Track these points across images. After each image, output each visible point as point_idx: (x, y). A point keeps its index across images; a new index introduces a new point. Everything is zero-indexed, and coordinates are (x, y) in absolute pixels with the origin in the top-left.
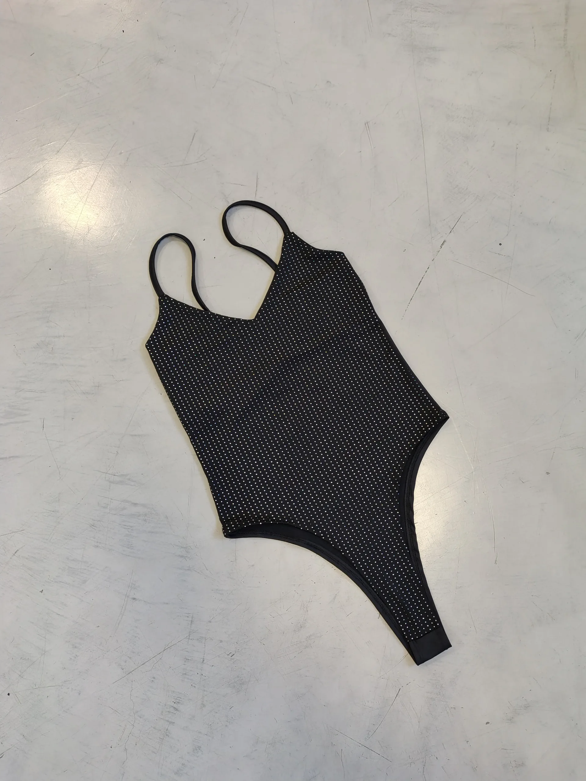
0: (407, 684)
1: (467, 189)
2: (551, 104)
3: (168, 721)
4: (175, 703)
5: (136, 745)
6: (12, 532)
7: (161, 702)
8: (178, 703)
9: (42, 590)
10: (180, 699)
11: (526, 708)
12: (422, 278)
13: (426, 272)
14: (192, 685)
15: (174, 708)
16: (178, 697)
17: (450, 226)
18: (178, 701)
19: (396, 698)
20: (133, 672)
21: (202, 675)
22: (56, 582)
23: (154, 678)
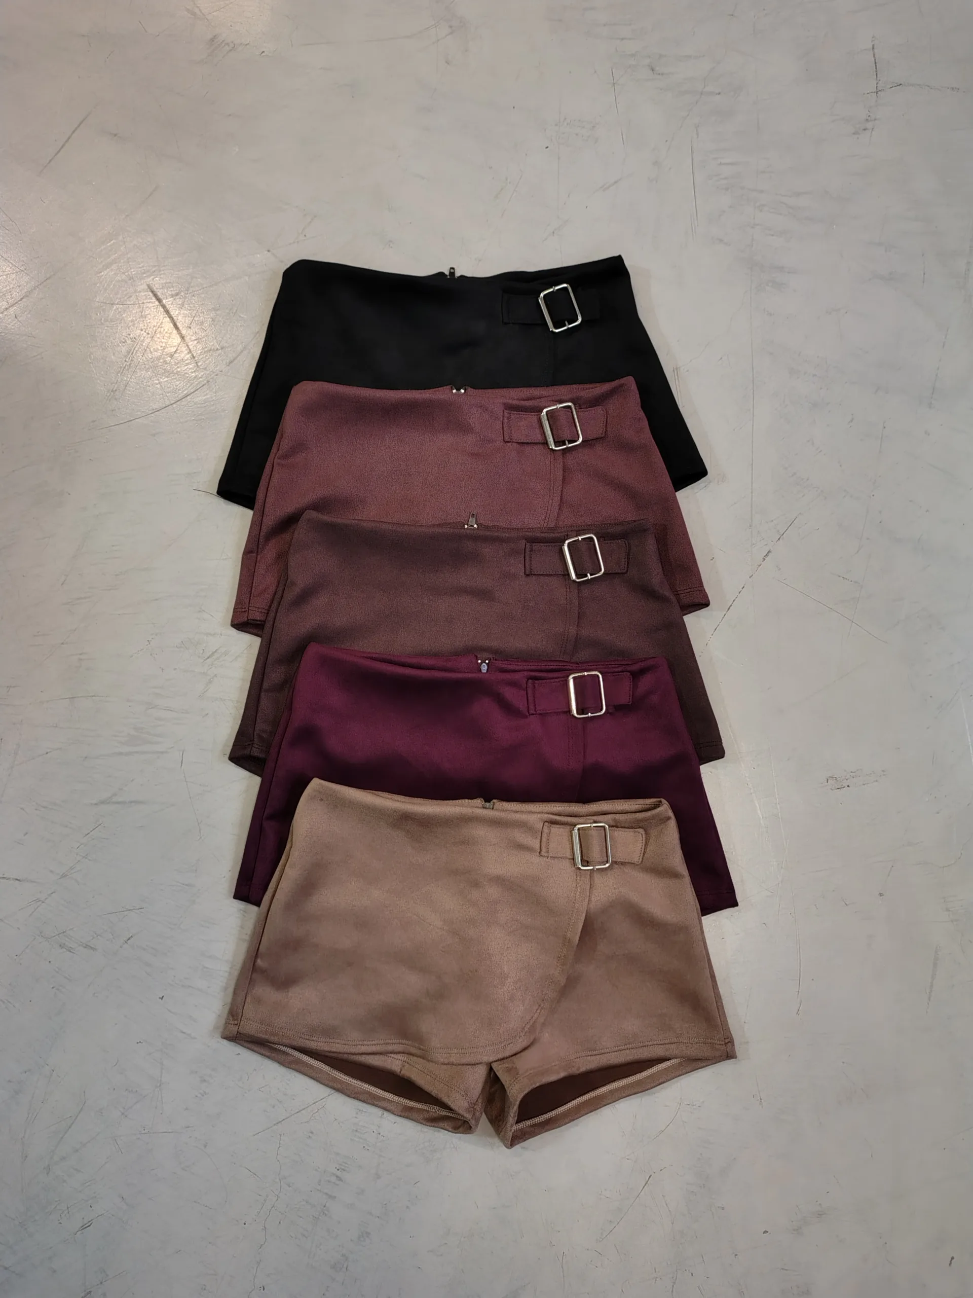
0: (661, 1170)
1: (808, 480)
2: (938, 369)
3: (326, 1194)
4: (338, 1170)
5: (280, 1223)
6: (125, 910)
7: (319, 1168)
8: (344, 1170)
9: (163, 997)
10: (346, 1165)
11: (819, 1216)
12: (734, 601)
13: (739, 593)
14: (364, 1147)
15: (337, 1177)
16: (343, 1162)
17: (778, 531)
18: (343, 1167)
19: (644, 1187)
20: (283, 1122)
21: (380, 1134)
22: (183, 986)
23: (312, 1133)
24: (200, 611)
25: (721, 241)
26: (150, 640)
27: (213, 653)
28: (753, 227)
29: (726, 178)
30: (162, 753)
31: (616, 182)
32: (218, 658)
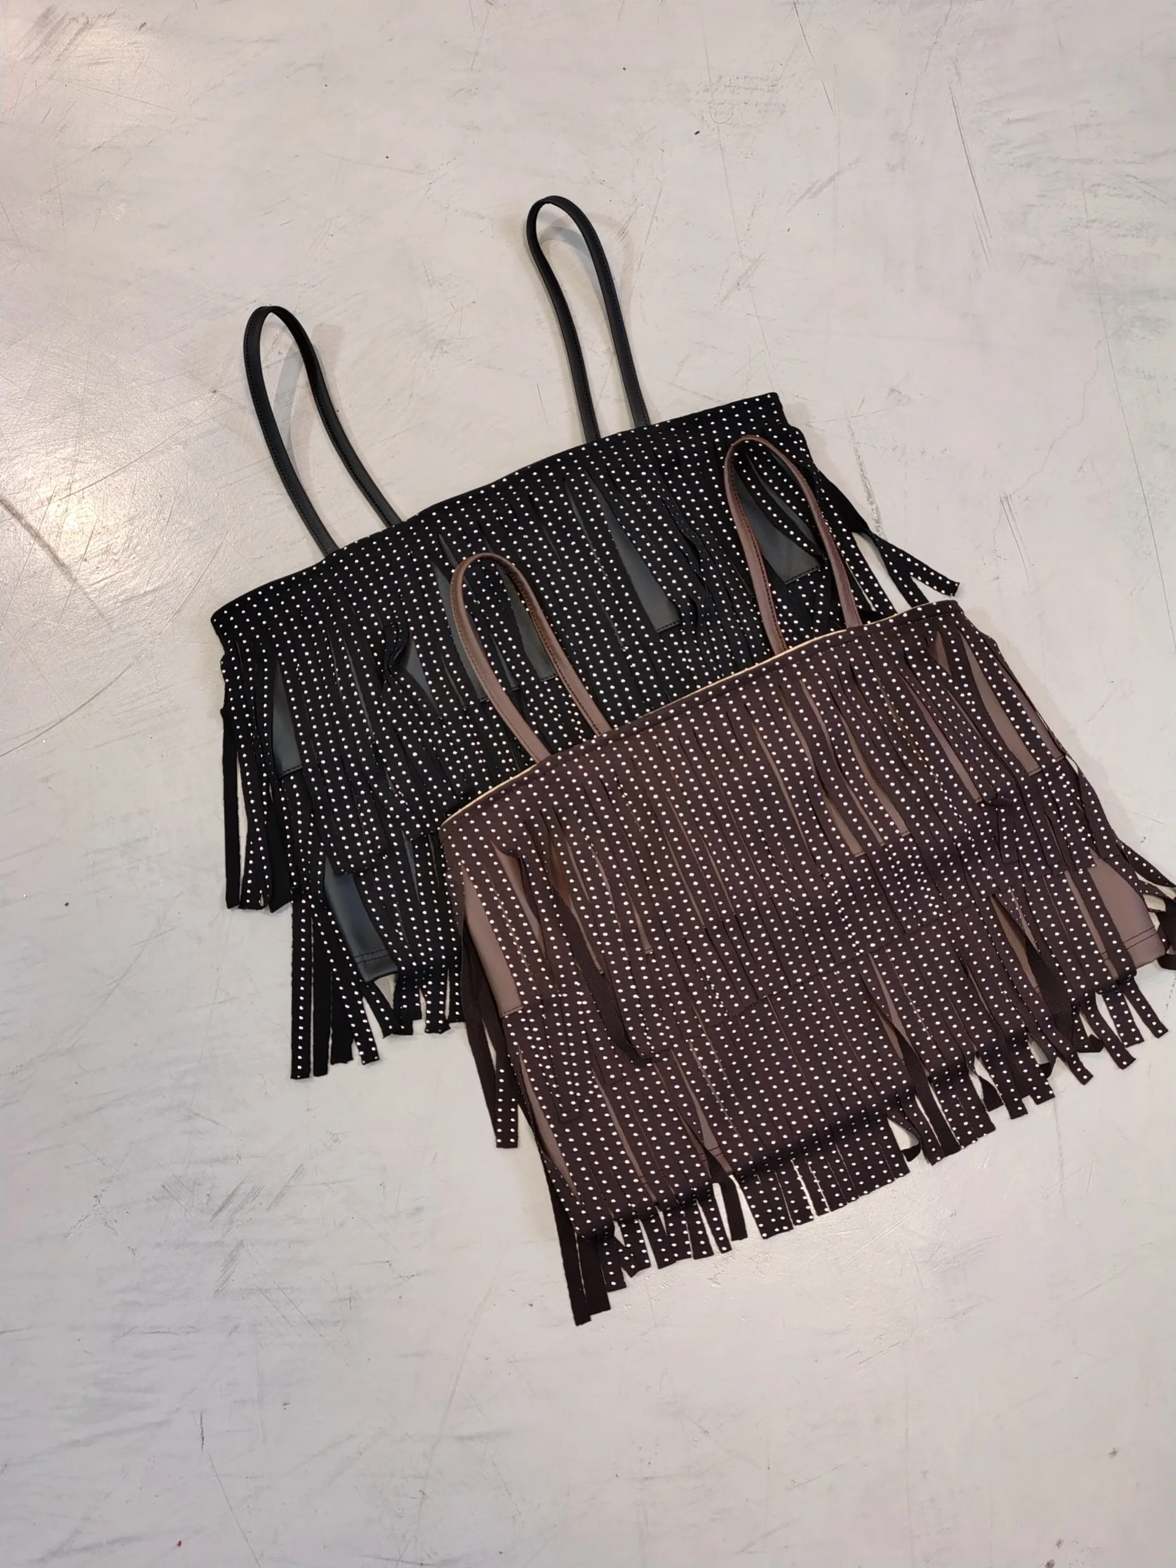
24: (189, 1118)
25: (1037, 258)
26: (98, 1194)
27: (229, 1198)
28: (1088, 227)
29: (1022, 147)
30: (159, 1425)
31: (831, 179)
32: (240, 1207)
